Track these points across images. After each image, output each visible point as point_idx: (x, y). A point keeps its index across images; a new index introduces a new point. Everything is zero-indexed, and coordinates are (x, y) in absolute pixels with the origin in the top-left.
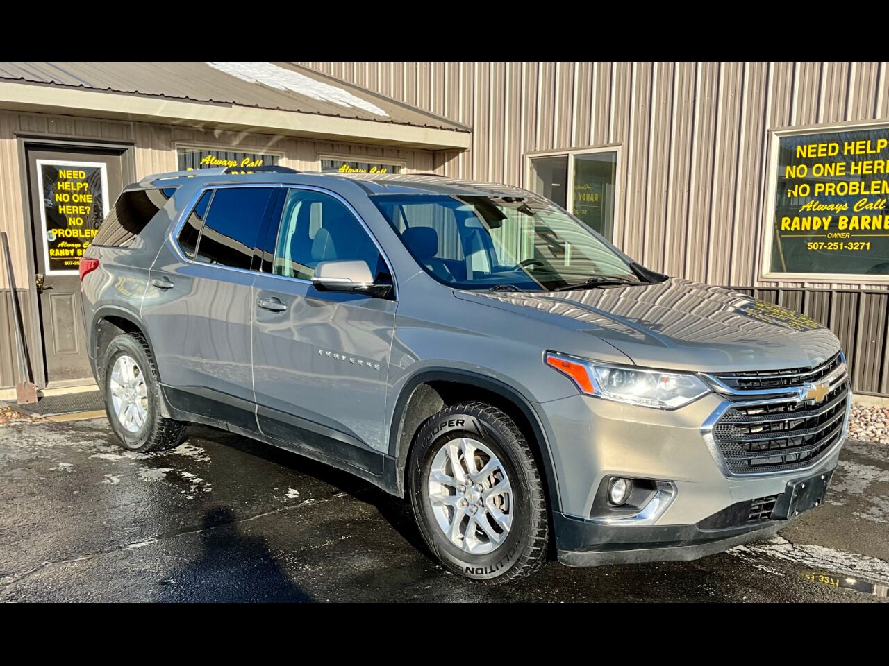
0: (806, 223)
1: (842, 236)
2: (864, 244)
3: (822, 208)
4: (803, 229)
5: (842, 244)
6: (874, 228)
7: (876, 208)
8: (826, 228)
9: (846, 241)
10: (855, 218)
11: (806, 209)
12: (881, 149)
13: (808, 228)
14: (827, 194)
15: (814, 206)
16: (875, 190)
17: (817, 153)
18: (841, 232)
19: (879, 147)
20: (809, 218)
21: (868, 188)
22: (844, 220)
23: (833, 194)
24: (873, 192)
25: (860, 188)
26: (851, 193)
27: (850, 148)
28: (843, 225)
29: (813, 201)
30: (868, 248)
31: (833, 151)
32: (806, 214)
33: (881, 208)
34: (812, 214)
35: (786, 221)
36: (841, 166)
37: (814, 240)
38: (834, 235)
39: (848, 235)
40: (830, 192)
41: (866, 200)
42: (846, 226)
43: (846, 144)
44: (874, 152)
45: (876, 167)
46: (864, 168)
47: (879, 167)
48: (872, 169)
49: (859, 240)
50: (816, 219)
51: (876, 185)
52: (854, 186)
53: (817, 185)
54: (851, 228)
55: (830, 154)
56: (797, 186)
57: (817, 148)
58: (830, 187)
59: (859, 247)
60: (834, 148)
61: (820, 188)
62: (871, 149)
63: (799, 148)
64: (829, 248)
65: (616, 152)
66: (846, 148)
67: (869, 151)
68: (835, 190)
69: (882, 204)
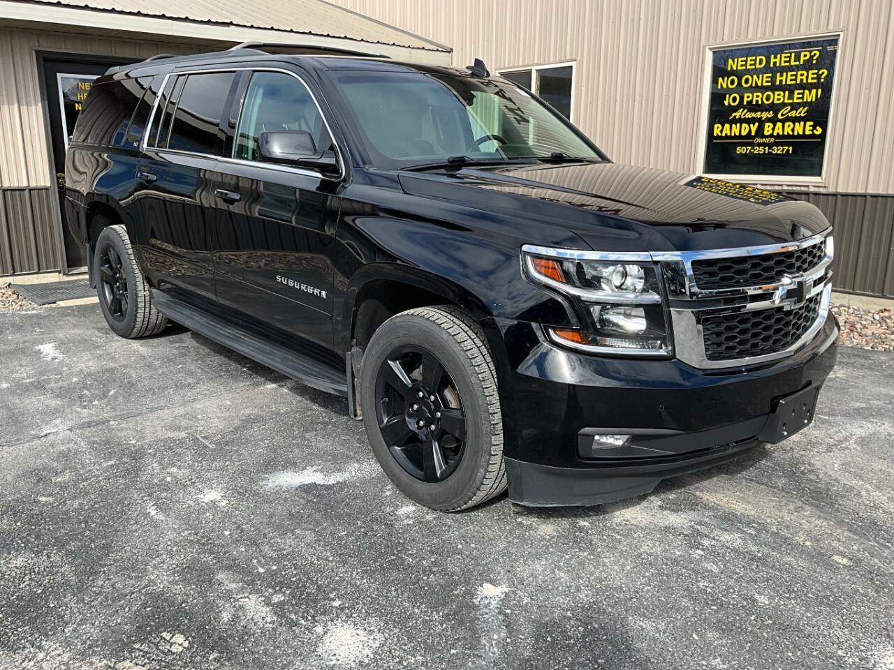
0: (736, 130)
1: (767, 141)
2: (786, 148)
3: (749, 115)
4: (733, 135)
5: (767, 148)
6: (796, 133)
7: (798, 115)
8: (753, 134)
9: (770, 146)
10: (779, 125)
11: (735, 116)
12: (804, 61)
13: (737, 134)
14: (754, 103)
15: (743, 114)
16: (798, 98)
17: (746, 65)
18: (766, 137)
19: (802, 59)
20: (738, 125)
21: (791, 97)
22: (769, 126)
23: (760, 103)
24: (796, 101)
25: (784, 97)
26: (776, 102)
27: (775, 60)
28: (768, 131)
29: (742, 110)
30: (790, 152)
31: (760, 64)
32: (735, 121)
33: (803, 115)
34: (741, 121)
35: (718, 128)
36: (767, 77)
37: (742, 145)
38: (760, 140)
39: (772, 140)
40: (757, 101)
41: (789, 108)
42: (771, 132)
43: (773, 56)
44: (797, 63)
45: (799, 77)
46: (787, 78)
47: (802, 77)
48: (796, 80)
49: (783, 144)
50: (744, 125)
51: (798, 94)
52: (779, 95)
53: (746, 95)
54: (775, 134)
55: (758, 66)
56: (728, 96)
57: (746, 61)
58: (757, 96)
59: (783, 151)
60: (761, 61)
61: (748, 97)
62: (795, 61)
63: (730, 61)
64: (755, 152)
65: (571, 67)
66: (773, 60)
67: (793, 63)
68: (762, 99)
69: (803, 112)
